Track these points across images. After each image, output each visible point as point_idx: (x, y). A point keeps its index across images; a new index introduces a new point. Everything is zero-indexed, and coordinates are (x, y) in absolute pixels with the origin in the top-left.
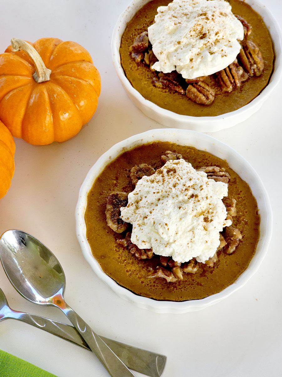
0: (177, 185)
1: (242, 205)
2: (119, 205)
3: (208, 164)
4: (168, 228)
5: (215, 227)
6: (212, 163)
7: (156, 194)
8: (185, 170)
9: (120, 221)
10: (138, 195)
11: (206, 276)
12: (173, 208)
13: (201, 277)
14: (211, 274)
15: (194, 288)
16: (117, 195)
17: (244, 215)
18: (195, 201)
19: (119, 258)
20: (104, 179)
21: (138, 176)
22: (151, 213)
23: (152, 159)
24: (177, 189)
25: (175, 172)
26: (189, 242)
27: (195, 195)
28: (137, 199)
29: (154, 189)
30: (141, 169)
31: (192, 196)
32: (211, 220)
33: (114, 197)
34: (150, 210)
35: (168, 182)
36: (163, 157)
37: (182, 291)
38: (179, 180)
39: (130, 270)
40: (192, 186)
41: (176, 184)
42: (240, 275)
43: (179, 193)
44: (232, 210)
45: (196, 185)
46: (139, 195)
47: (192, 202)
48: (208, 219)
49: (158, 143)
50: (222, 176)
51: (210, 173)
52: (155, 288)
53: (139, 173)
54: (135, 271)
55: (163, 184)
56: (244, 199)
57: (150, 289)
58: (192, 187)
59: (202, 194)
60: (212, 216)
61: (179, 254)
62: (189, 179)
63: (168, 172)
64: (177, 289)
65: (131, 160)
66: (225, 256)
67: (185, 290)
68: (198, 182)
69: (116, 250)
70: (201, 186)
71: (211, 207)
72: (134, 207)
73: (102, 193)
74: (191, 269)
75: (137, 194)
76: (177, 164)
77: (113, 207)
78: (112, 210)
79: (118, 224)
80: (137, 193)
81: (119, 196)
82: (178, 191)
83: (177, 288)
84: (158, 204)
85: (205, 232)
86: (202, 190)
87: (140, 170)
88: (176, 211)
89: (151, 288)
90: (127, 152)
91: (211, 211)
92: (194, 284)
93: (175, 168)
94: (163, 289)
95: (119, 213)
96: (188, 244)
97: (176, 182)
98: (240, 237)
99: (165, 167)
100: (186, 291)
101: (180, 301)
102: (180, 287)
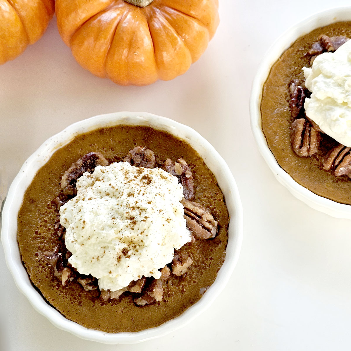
0: (132, 196)
2: (88, 167)
3: (211, 205)
4: (84, 226)
5: (128, 266)
6: (215, 208)
7: (111, 186)
8: (161, 190)
9: (73, 182)
11: (94, 303)
12: (108, 213)
13: (90, 299)
14: (100, 306)
15: (72, 303)
17: (188, 282)
18: (129, 225)
20: (107, 134)
21: (133, 158)
22: (90, 199)
24: (127, 199)
25: (149, 183)
26: (95, 258)
27: (135, 220)
28: (99, 176)
29: (116, 181)
30: (144, 155)
31: (132, 218)
32: (129, 257)
33: (93, 157)
34: (92, 196)
35: (128, 186)
36: (169, 161)
37: (60, 294)
38: (139, 194)
39: (40, 234)
40: (141, 210)
41: (132, 194)
42: (124, 332)
43: (124, 204)
44: (176, 267)
45: (145, 212)
46: (104, 174)
47: (126, 224)
48: (128, 252)
50: (204, 227)
51: (194, 215)
52: (42, 270)
53: (138, 156)
54: (43, 238)
55: (125, 184)
57: (36, 267)
58: (140, 211)
59: (140, 225)
60: (134, 253)
62: (150, 201)
63: (144, 177)
64: (57, 289)
66: (130, 302)
67: (63, 296)
68: (149, 210)
69: (49, 205)
70: (146, 217)
71: (141, 244)
72: (91, 182)
73: (93, 145)
75: (104, 172)
76: (163, 177)
77: (82, 165)
78: (79, 167)
79: (70, 184)
81: (98, 160)
82: (126, 202)
83: (59, 288)
84: (103, 197)
85: (116, 262)
86: (143, 222)
88: (107, 218)
89: (38, 267)
91: (138, 247)
92: (77, 299)
93: (152, 179)
94: (47, 277)
95: (81, 175)
96: (93, 258)
97: (134, 193)
98: (159, 299)
99: (150, 171)
100: (64, 298)
101: (48, 303)
102: (62, 291)
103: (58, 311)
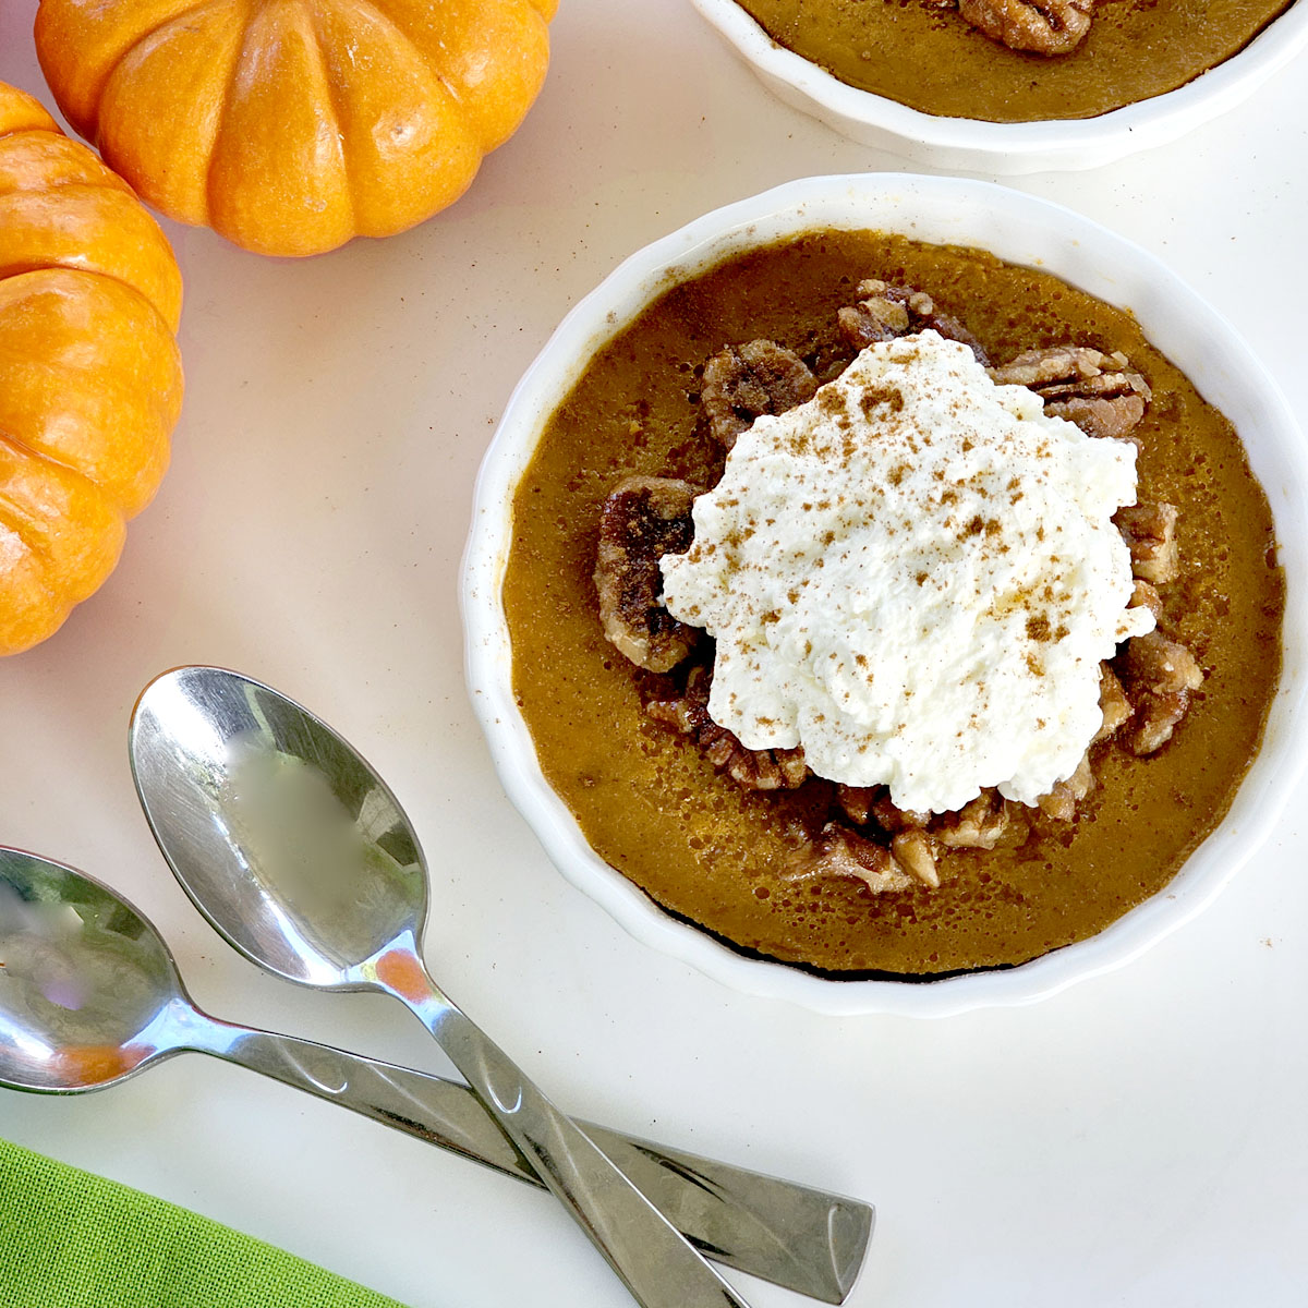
0: (906, 472)
1: (1203, 525)
2: (652, 543)
3: (1049, 330)
4: (868, 673)
5: (1079, 660)
6: (1067, 327)
7: (813, 511)
8: (944, 392)
9: (658, 621)
10: (735, 508)
11: (1044, 860)
12: (891, 581)
13: (1021, 862)
14: (1066, 850)
15: (989, 916)
16: (646, 493)
17: (1211, 572)
18: (987, 551)
19: (659, 782)
20: (585, 416)
21: (738, 402)
22: (793, 597)
23: (797, 312)
24: (907, 491)
25: (898, 405)
26: (964, 729)
27: (986, 521)
28: (731, 526)
29: (808, 486)
30: (751, 369)
31: (975, 526)
32: (1062, 633)
33: (630, 506)
34: (789, 586)
35: (865, 461)
36: (847, 315)
37: (935, 927)
38: (915, 450)
39: (708, 839)
40: (973, 480)
41: (901, 468)
43: (915, 512)
44: (1155, 558)
45: (992, 477)
46: (741, 508)
47: (977, 554)
48: (1047, 624)
49: (825, 237)
50: (1110, 395)
51: (1059, 387)
52: (820, 917)
53: (742, 386)
54: (729, 840)
55: (845, 466)
56: (1215, 497)
57: (795, 924)
58: (975, 486)
59: (1014, 520)
60: (1062, 610)
61: (922, 781)
62: (962, 440)
63: (868, 403)
64: (913, 921)
65: (704, 322)
66: (1127, 765)
67: (948, 924)
68: (999, 462)
69: (644, 748)
70: (1014, 484)
71: (1058, 569)
72: (724, 562)
73: (580, 481)
74: (976, 833)
75: (734, 503)
76: (905, 360)
77: (627, 553)
78: (625, 568)
79: (653, 631)
80: (733, 497)
81: (653, 500)
82: (913, 503)
83: (912, 914)
84: (824, 557)
85: (1034, 682)
86: (1018, 503)
87: (747, 372)
88: (903, 594)
89: (801, 919)
90: (687, 283)
91: (1057, 587)
92: (991, 894)
93: (897, 386)
94: (852, 921)
95: (657, 582)
96: (959, 735)
97: (905, 459)
98: (1194, 680)
99: (854, 375)
100: (955, 927)
101: (930, 978)
102: (930, 913)
103: (977, 970)
